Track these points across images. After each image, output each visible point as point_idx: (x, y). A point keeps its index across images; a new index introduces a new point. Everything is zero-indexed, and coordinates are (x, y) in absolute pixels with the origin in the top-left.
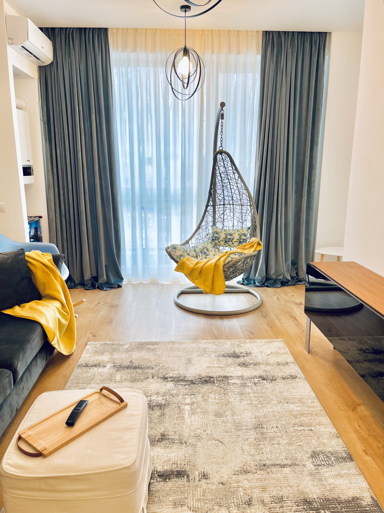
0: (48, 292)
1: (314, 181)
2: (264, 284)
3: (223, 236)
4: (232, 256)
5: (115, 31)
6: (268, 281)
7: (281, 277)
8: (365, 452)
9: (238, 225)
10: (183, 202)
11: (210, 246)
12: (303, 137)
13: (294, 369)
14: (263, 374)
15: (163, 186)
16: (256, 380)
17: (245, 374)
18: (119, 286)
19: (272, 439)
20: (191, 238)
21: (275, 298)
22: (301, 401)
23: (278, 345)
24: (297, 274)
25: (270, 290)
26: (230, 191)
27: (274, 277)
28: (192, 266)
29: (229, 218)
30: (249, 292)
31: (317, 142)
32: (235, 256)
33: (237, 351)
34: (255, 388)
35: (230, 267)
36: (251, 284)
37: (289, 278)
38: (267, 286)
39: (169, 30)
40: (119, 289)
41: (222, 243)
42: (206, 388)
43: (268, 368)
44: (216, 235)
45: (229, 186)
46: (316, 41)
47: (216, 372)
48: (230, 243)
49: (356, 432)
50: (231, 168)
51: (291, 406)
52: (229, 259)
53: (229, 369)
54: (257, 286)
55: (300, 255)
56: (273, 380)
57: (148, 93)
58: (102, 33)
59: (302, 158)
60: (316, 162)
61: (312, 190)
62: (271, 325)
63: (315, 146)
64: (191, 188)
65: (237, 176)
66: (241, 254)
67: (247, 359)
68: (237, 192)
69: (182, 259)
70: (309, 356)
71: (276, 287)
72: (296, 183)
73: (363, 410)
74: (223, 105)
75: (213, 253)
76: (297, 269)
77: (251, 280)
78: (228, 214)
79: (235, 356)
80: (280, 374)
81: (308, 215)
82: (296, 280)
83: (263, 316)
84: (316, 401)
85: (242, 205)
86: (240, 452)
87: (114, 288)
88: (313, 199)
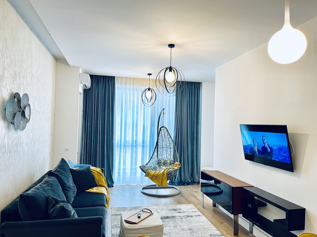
0: (100, 183)
1: (199, 139)
2: (179, 184)
3: (162, 161)
4: (170, 169)
5: (118, 78)
6: (181, 183)
7: (187, 181)
8: (227, 234)
9: (169, 157)
10: (143, 146)
11: (157, 166)
12: (193, 121)
13: (199, 213)
14: (188, 215)
15: (135, 139)
16: (186, 217)
17: (181, 215)
18: (113, 186)
19: (196, 232)
20: (148, 163)
21: (185, 190)
22: (203, 222)
23: (191, 206)
24: (193, 179)
25: (182, 187)
26: (165, 142)
27: (184, 181)
28: (153, 174)
29: (165, 154)
30: (173, 188)
31: (199, 123)
32: (171, 169)
33: (175, 208)
34: (186, 219)
35: (169, 174)
36: (173, 184)
37: (190, 181)
38: (181, 185)
39: (140, 78)
40: (113, 187)
41: (162, 165)
42: (167, 220)
43: (189, 213)
44: (159, 161)
45: (165, 140)
46: (196, 86)
47: (170, 215)
48: (166, 165)
49: (223, 229)
50: (167, 133)
51: (200, 224)
52: (169, 171)
53: (174, 214)
54: (176, 185)
55: (194, 171)
56: (192, 217)
57: (130, 102)
58: (113, 78)
59: (193, 129)
60: (199, 131)
61: (198, 142)
62: (187, 200)
63: (198, 124)
64: (147, 140)
65: (169, 136)
66: (173, 168)
67: (180, 211)
68: (168, 143)
69: (148, 171)
70: (204, 209)
71: (185, 186)
72: (191, 139)
73: (225, 224)
74: (164, 109)
75: (159, 169)
76: (193, 177)
77: (173, 182)
78: (164, 152)
79: (175, 210)
80: (194, 215)
81: (197, 153)
82: (193, 182)
83: (182, 196)
84: (209, 222)
85: (170, 148)
86: (186, 236)
87: (110, 187)
88: (198, 146)
